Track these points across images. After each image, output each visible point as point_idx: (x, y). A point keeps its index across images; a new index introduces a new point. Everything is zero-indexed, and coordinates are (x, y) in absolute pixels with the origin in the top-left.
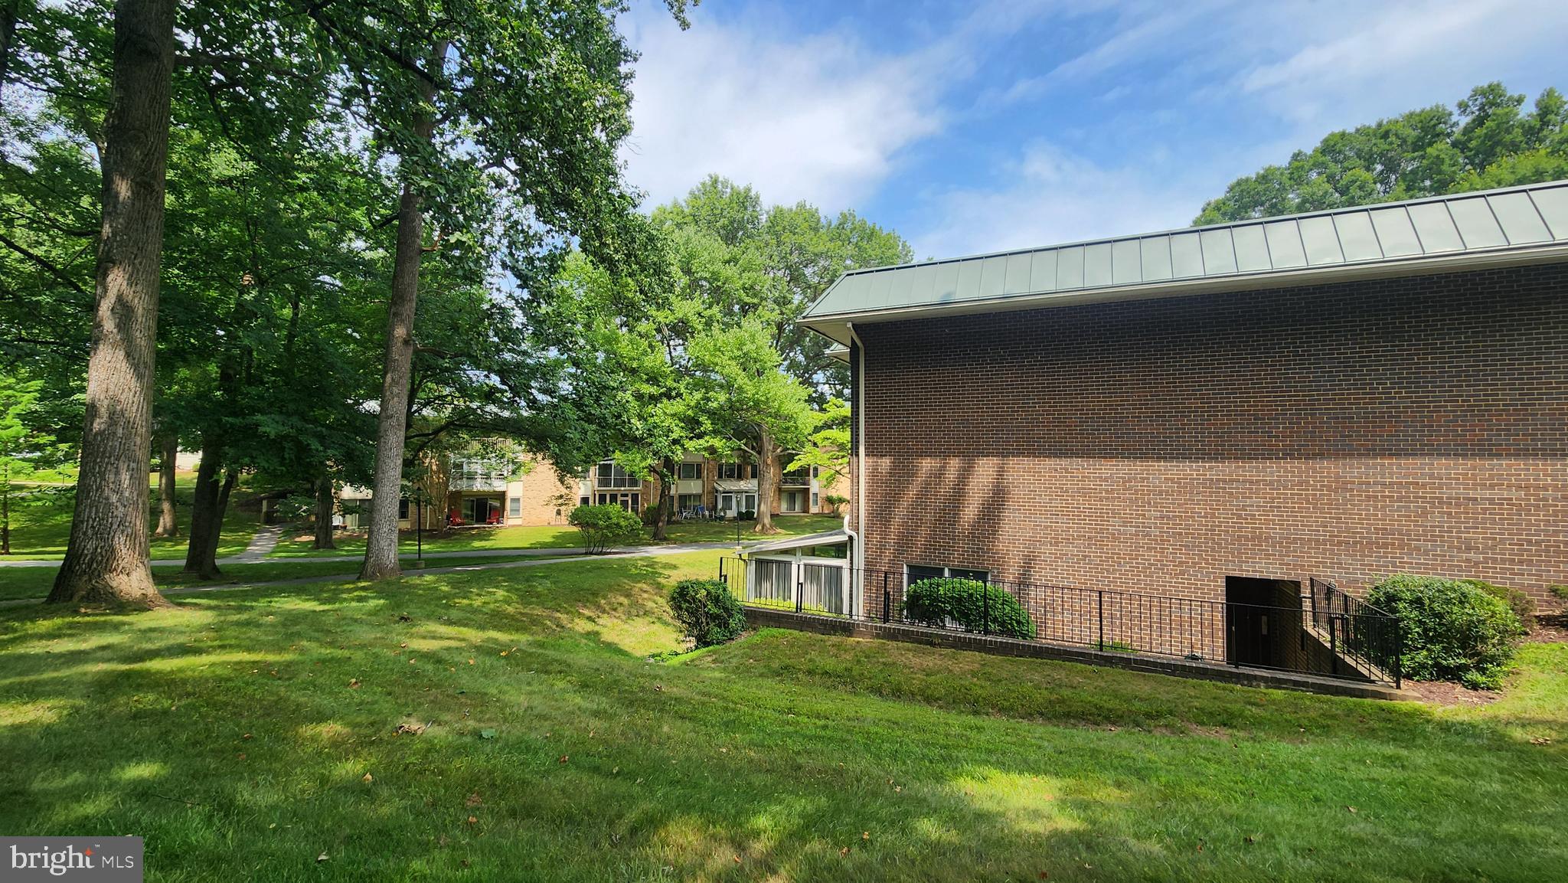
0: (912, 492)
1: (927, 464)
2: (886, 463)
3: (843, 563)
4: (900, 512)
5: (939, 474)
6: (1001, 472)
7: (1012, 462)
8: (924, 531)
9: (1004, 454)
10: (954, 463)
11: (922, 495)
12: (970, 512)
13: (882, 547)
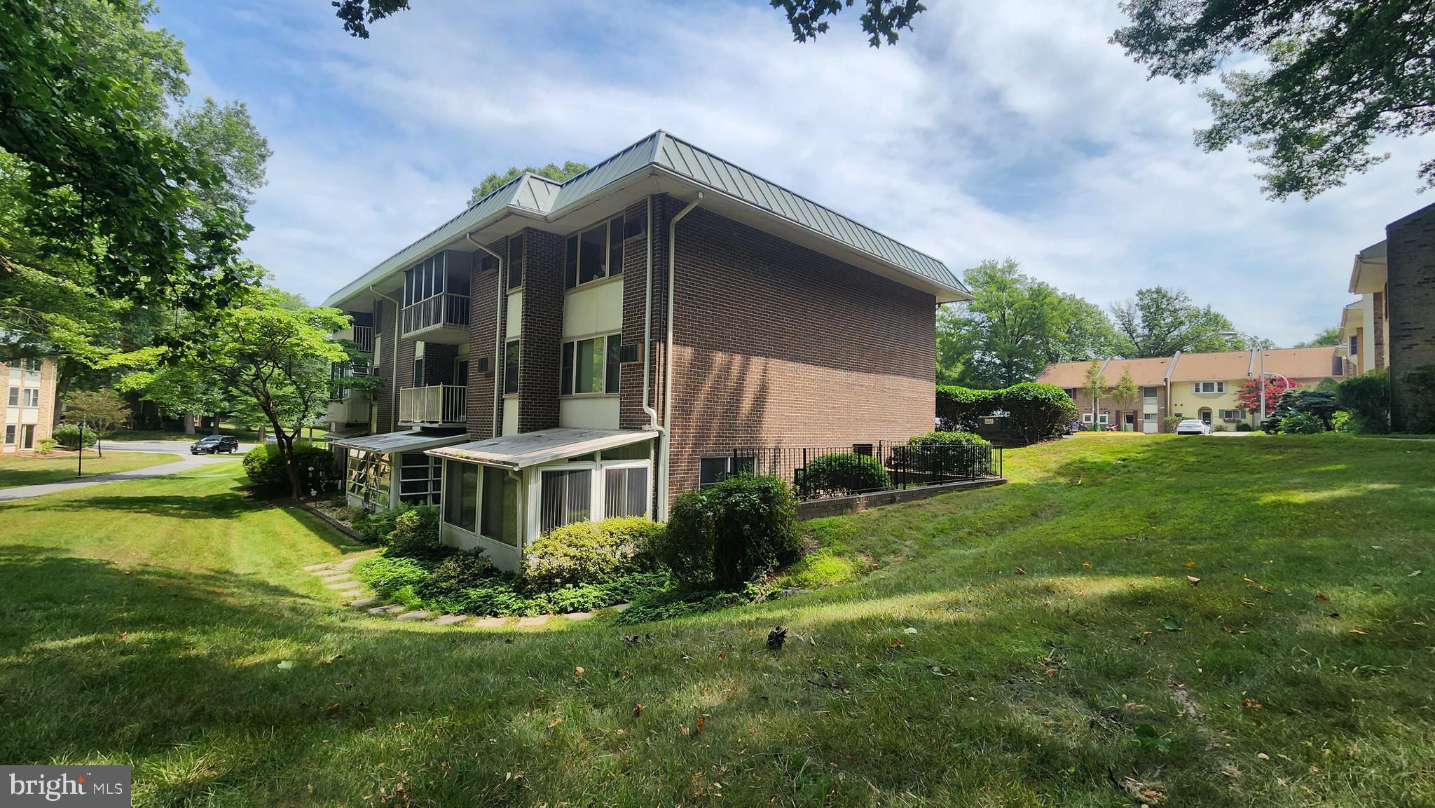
0: (707, 386)
1: (719, 358)
2: (688, 352)
3: (647, 464)
4: (699, 405)
5: (727, 368)
6: (765, 370)
7: (772, 361)
8: (715, 425)
9: (767, 355)
10: (738, 358)
11: (714, 389)
12: (747, 405)
13: (683, 443)
